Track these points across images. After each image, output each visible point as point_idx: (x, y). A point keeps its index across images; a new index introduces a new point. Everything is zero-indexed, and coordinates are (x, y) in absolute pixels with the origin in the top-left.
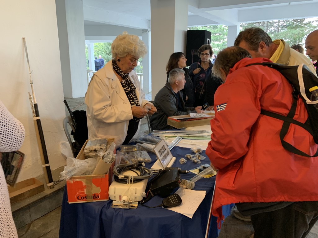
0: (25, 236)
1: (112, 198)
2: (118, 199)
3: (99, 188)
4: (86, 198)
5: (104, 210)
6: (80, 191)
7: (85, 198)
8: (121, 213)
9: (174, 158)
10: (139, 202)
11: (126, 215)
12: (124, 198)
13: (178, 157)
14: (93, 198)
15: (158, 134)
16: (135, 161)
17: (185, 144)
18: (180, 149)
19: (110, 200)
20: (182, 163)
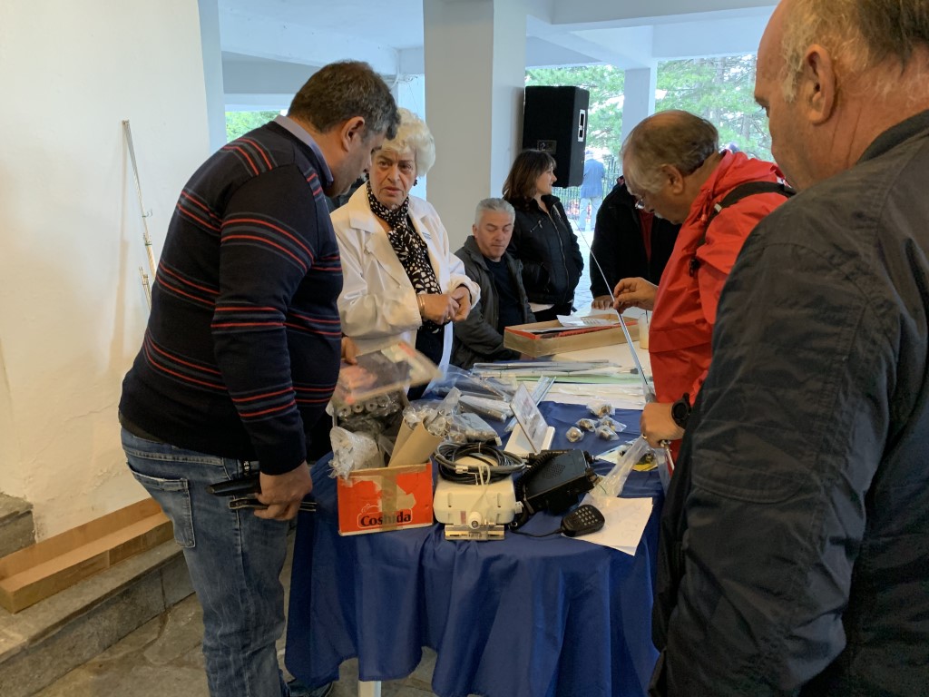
0: (159, 643)
1: (440, 519)
2: (457, 522)
3: (411, 495)
5: (429, 546)
6: (368, 506)
7: (379, 520)
8: (472, 550)
9: (552, 430)
10: (506, 525)
11: (486, 552)
12: (473, 516)
13: (561, 426)
14: (398, 521)
15: (489, 372)
16: (460, 437)
17: (564, 394)
18: (555, 409)
19: (437, 525)
20: (573, 440)
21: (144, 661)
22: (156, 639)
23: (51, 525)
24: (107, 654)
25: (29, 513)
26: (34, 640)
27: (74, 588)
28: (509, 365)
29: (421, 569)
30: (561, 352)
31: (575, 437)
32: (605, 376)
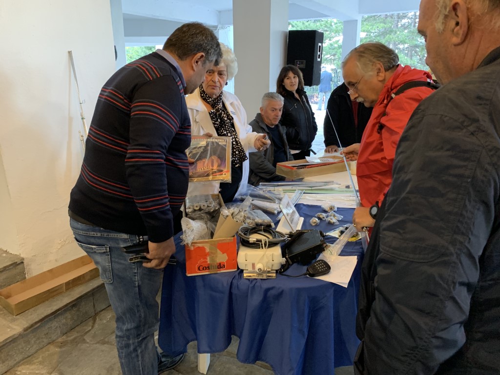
0: (92, 332)
1: (241, 267)
2: (250, 269)
3: (225, 254)
4: (209, 268)
5: (235, 282)
6: (202, 260)
8: (258, 284)
9: (302, 219)
10: (277, 271)
11: (266, 285)
12: (259, 266)
13: (307, 217)
14: (218, 268)
15: (268, 188)
16: (252, 223)
17: (309, 199)
18: (304, 207)
19: (239, 270)
20: (314, 225)
21: (84, 341)
22: (90, 330)
23: (34, 270)
24: (64, 337)
25: (22, 263)
26: (26, 330)
27: (47, 302)
28: (279, 184)
29: (231, 294)
30: (308, 176)
31: (315, 223)
32: (331, 190)
